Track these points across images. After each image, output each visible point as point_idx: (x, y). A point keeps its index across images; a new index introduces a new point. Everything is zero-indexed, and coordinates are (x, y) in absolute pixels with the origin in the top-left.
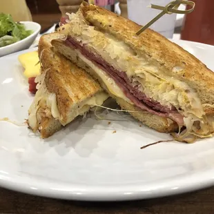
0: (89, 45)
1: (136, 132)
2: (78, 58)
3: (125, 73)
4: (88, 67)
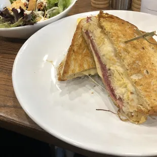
3: (105, 66)
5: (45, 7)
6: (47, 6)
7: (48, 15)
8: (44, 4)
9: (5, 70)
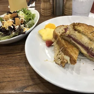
0: (76, 38)
1: (89, 63)
2: (71, 41)
3: (88, 47)
4: (74, 44)
5: (24, 21)
6: (25, 21)
7: (28, 26)
8: (24, 20)
9: (15, 64)
